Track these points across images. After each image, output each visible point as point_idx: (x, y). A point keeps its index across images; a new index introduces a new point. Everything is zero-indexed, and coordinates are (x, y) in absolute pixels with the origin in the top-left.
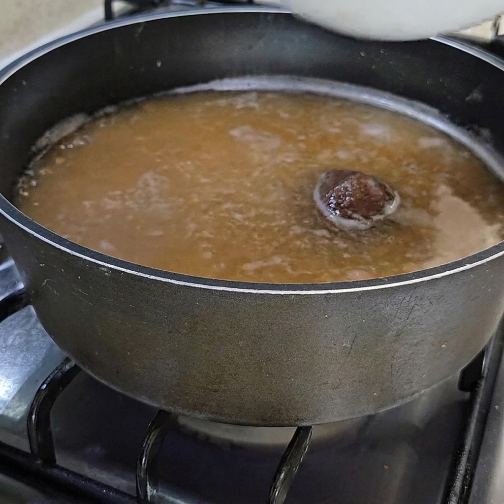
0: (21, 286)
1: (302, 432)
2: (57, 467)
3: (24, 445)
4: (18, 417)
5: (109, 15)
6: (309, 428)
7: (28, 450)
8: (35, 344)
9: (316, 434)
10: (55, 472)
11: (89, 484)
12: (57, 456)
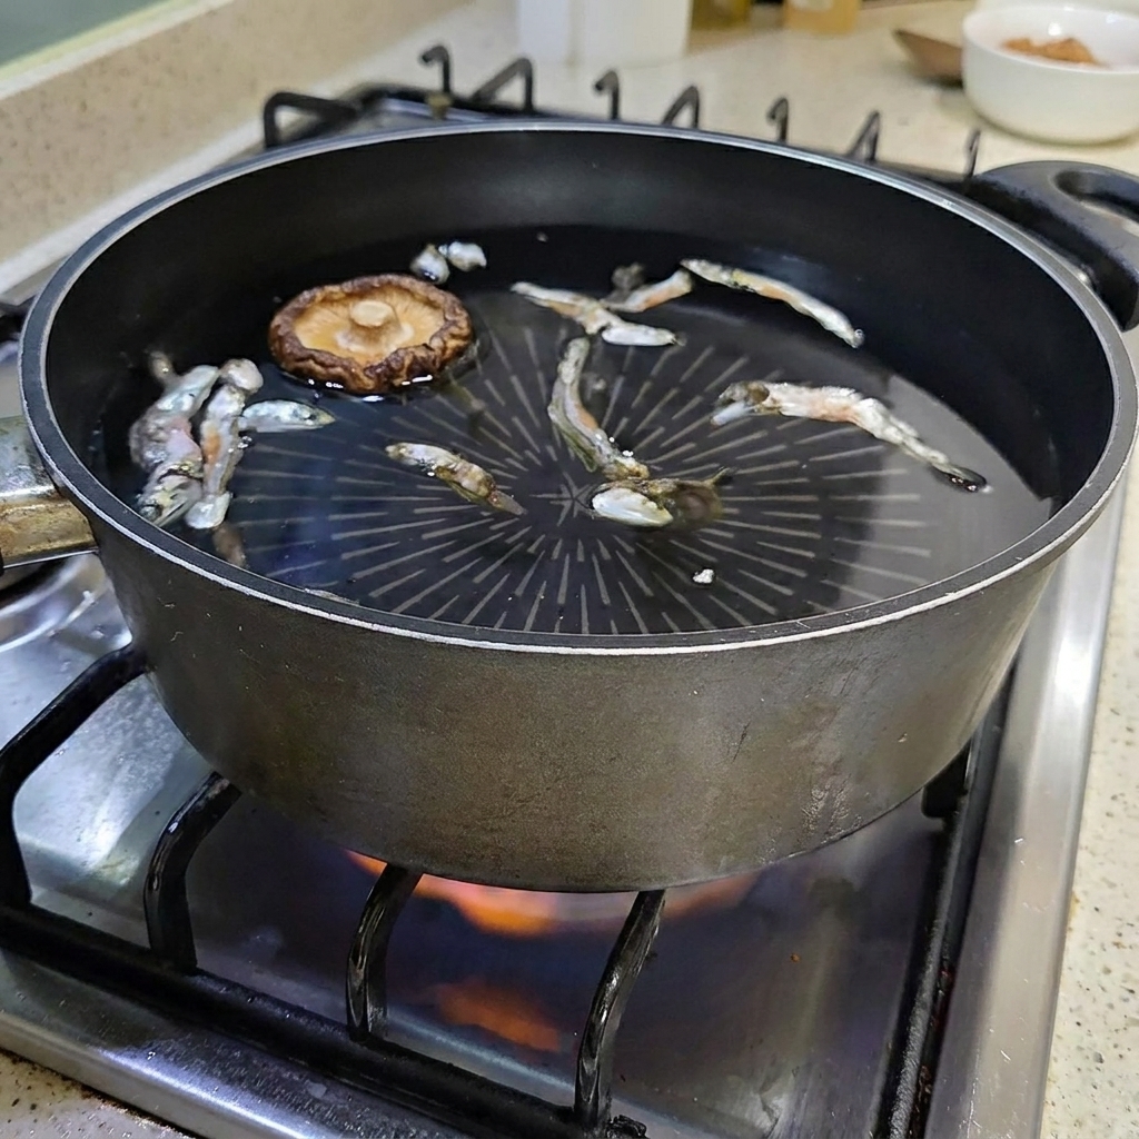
0: (125, 639)
1: (648, 901)
2: (201, 973)
3: (138, 934)
4: (123, 882)
5: (272, 139)
6: (660, 893)
7: (146, 944)
8: (150, 745)
9: (672, 902)
10: (198, 980)
11: (259, 1002)
12: (199, 952)
